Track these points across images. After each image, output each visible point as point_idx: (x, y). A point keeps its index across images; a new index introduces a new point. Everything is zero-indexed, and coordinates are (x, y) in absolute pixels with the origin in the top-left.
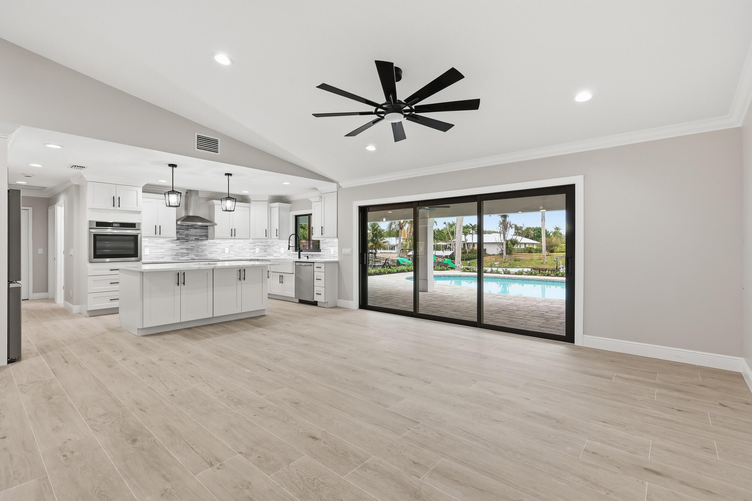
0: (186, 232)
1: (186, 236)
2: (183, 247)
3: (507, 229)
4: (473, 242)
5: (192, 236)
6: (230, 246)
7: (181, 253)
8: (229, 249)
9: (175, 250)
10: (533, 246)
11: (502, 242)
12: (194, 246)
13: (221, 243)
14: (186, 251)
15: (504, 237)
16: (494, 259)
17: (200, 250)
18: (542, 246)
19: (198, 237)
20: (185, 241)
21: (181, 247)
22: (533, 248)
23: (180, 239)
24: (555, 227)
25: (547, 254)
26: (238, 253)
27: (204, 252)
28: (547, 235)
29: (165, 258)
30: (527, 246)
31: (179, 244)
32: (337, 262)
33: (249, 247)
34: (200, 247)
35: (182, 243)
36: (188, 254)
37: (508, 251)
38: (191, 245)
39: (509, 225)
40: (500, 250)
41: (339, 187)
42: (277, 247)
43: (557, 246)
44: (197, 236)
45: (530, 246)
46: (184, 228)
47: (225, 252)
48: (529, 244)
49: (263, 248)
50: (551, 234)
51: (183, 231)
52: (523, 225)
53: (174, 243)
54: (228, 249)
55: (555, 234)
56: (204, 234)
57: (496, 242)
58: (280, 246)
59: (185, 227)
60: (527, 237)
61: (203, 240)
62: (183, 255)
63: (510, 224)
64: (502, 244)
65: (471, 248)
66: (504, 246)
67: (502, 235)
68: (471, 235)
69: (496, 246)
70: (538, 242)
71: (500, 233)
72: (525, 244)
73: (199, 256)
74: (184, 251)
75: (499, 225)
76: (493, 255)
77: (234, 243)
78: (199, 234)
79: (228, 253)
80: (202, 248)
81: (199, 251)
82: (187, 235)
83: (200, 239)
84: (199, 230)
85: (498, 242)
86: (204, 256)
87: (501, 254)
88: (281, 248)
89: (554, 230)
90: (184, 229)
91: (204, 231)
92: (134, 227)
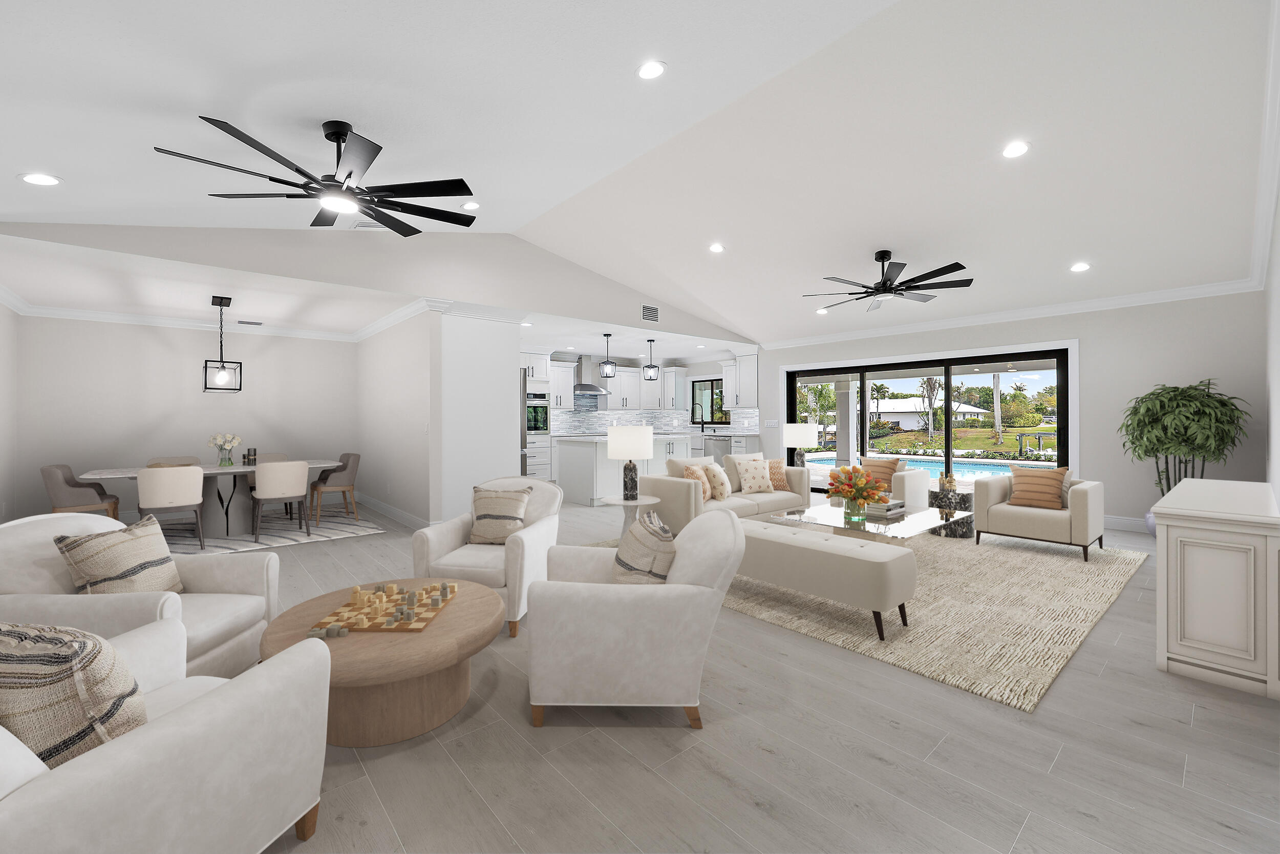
2: (576, 419)
3: (935, 390)
4: (879, 411)
5: (583, 406)
6: (618, 418)
10: (978, 417)
11: (927, 410)
12: (587, 418)
13: (609, 415)
14: (578, 424)
15: (930, 404)
16: (913, 438)
17: (591, 422)
18: (994, 418)
19: (589, 408)
20: (581, 412)
21: (574, 419)
22: (978, 421)
23: (576, 411)
24: (1015, 387)
25: (1003, 429)
27: (594, 425)
28: (1003, 399)
29: (559, 432)
30: (968, 417)
31: (575, 416)
32: (758, 436)
34: (591, 418)
35: (577, 414)
37: (937, 426)
38: (585, 417)
39: (937, 385)
40: (922, 423)
41: (760, 348)
42: (668, 419)
43: (1021, 416)
44: (588, 406)
45: (973, 418)
47: (614, 425)
48: (971, 414)
49: (650, 420)
50: (1008, 398)
51: (578, 401)
52: (962, 384)
54: (616, 421)
55: (1014, 397)
56: (593, 405)
57: (916, 411)
58: (672, 418)
59: (579, 397)
60: (968, 403)
62: (576, 428)
63: (939, 383)
64: (928, 414)
65: (875, 420)
66: (931, 417)
67: (926, 400)
68: (875, 400)
69: (917, 417)
70: (987, 411)
71: (923, 397)
72: (964, 414)
73: (588, 430)
74: (577, 424)
75: (922, 384)
76: (912, 431)
77: (622, 415)
78: (590, 405)
82: (579, 406)
83: (590, 410)
84: (590, 400)
85: (920, 411)
86: (594, 429)
87: (925, 430)
88: (674, 421)
89: (1013, 392)
90: (578, 399)
91: (593, 400)
92: (545, 398)
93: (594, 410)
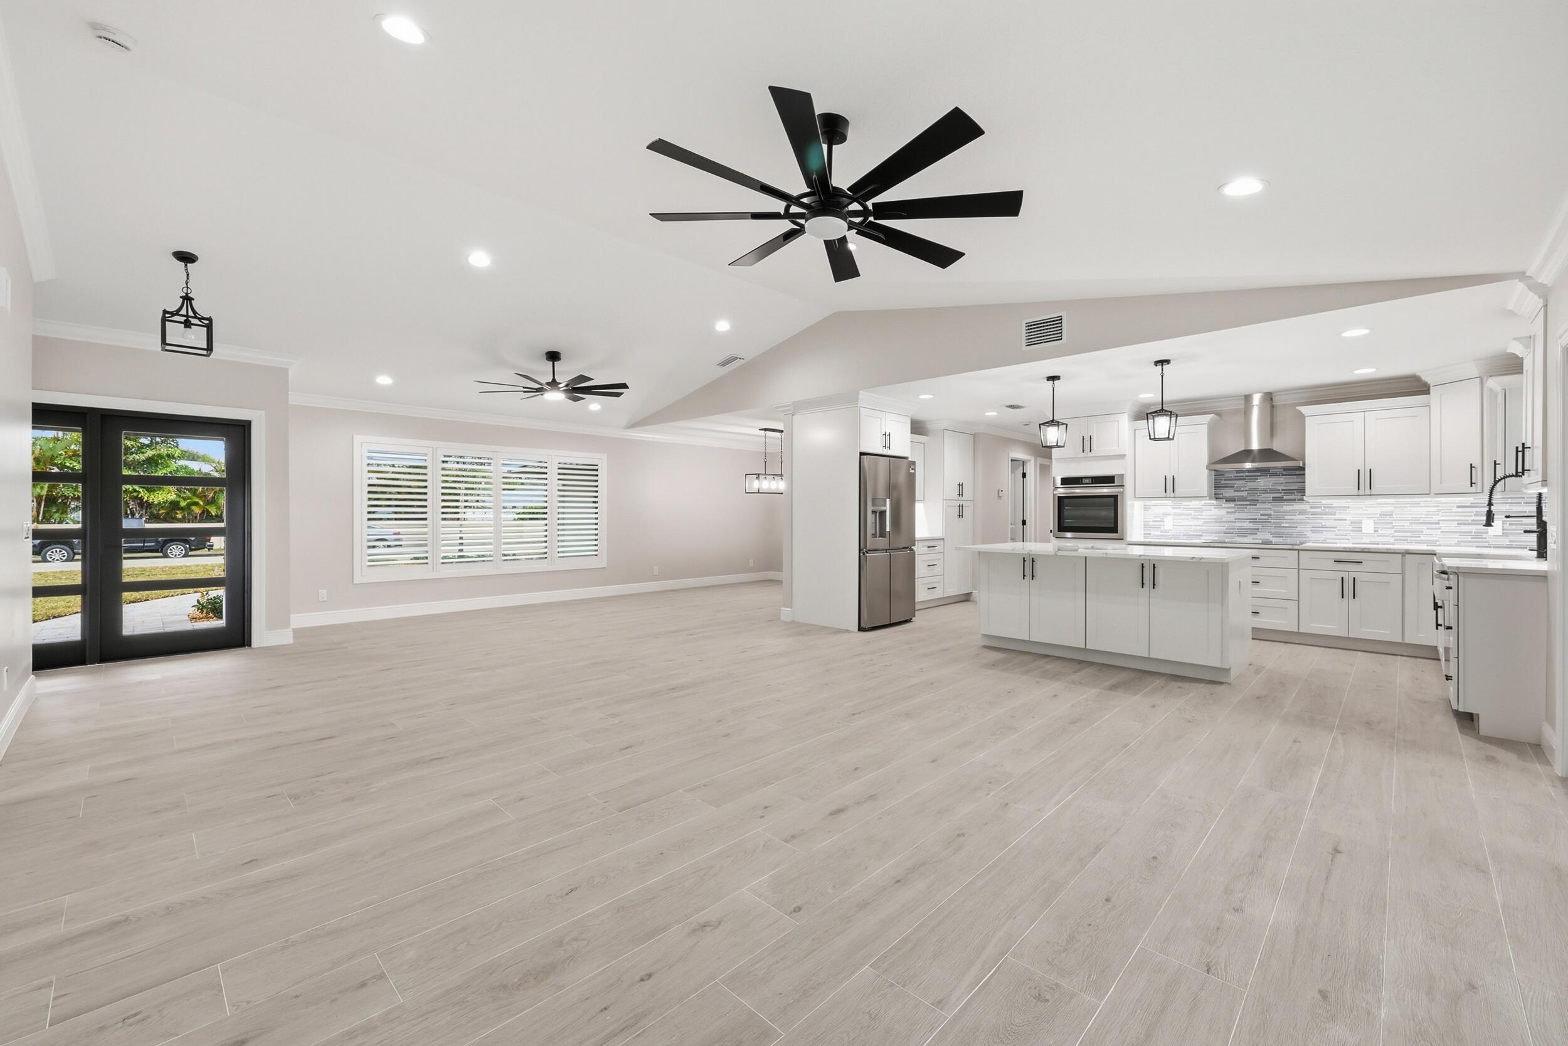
0: (1250, 485)
1: (1250, 493)
5: (1265, 491)
6: (1380, 515)
7: (1238, 529)
8: (1375, 523)
9: (1223, 522)
12: (1270, 515)
13: (1348, 507)
14: (1251, 525)
17: (1286, 523)
19: (1280, 495)
20: (1248, 503)
21: (1237, 515)
23: (1235, 501)
26: (1409, 534)
27: (1298, 529)
29: (1202, 538)
31: (1233, 510)
33: (1458, 518)
34: (1286, 517)
35: (1240, 508)
36: (1254, 532)
38: (1261, 512)
44: (1277, 491)
46: (1246, 476)
47: (1361, 531)
51: (1243, 482)
53: (1224, 508)
54: (1372, 521)
56: (1296, 488)
59: (1247, 474)
61: (1295, 500)
62: (1243, 532)
73: (1283, 537)
74: (1247, 525)
77: (1394, 507)
78: (1284, 488)
79: (1373, 532)
80: (1293, 519)
81: (1283, 525)
82: (1253, 491)
83: (1285, 497)
84: (1282, 479)
86: (1297, 537)
90: (1245, 479)
91: (1295, 479)
92: (1114, 483)
93: (1296, 497)
